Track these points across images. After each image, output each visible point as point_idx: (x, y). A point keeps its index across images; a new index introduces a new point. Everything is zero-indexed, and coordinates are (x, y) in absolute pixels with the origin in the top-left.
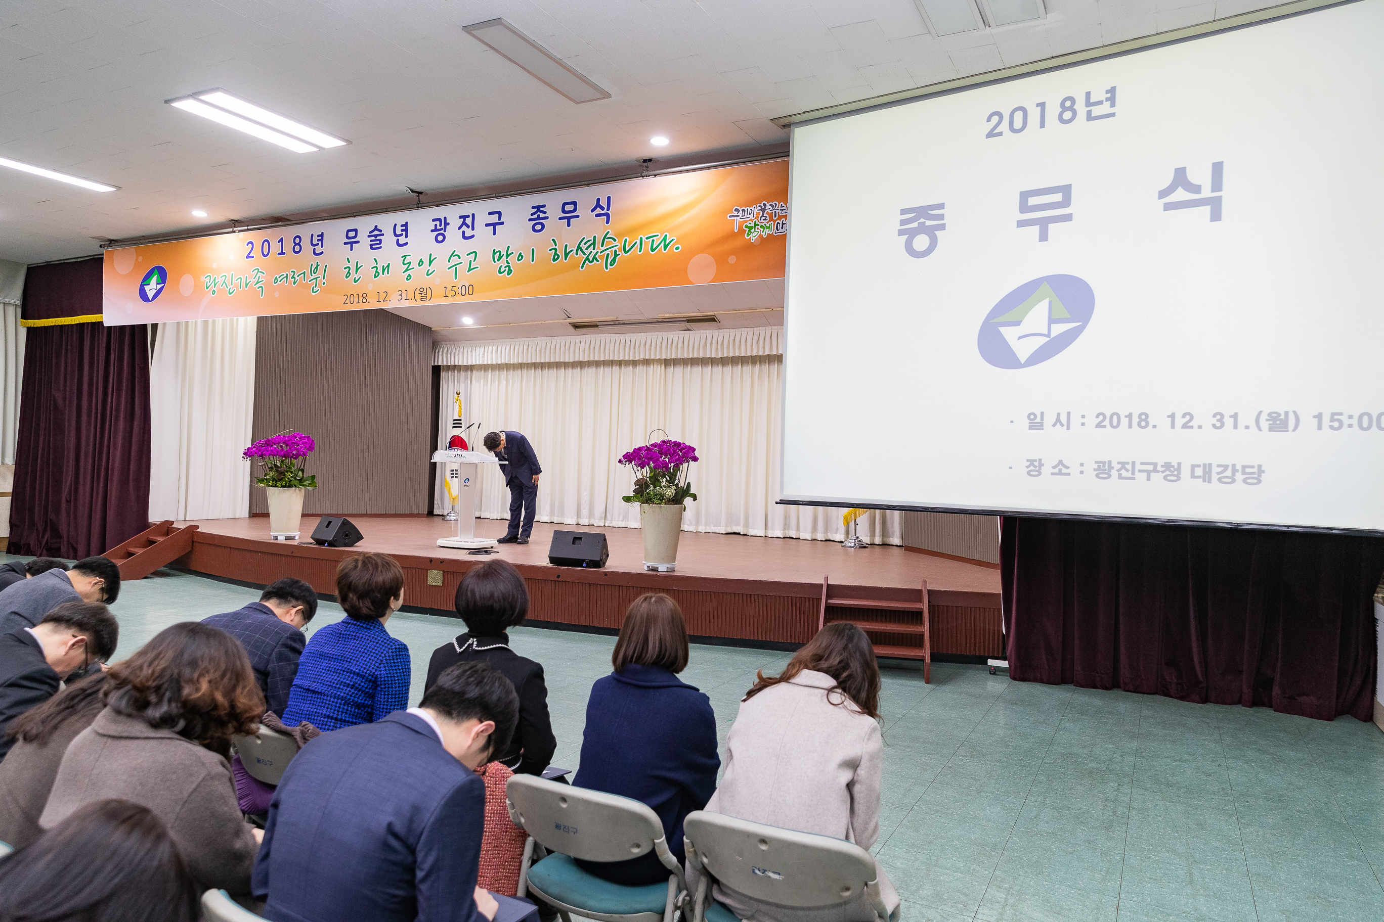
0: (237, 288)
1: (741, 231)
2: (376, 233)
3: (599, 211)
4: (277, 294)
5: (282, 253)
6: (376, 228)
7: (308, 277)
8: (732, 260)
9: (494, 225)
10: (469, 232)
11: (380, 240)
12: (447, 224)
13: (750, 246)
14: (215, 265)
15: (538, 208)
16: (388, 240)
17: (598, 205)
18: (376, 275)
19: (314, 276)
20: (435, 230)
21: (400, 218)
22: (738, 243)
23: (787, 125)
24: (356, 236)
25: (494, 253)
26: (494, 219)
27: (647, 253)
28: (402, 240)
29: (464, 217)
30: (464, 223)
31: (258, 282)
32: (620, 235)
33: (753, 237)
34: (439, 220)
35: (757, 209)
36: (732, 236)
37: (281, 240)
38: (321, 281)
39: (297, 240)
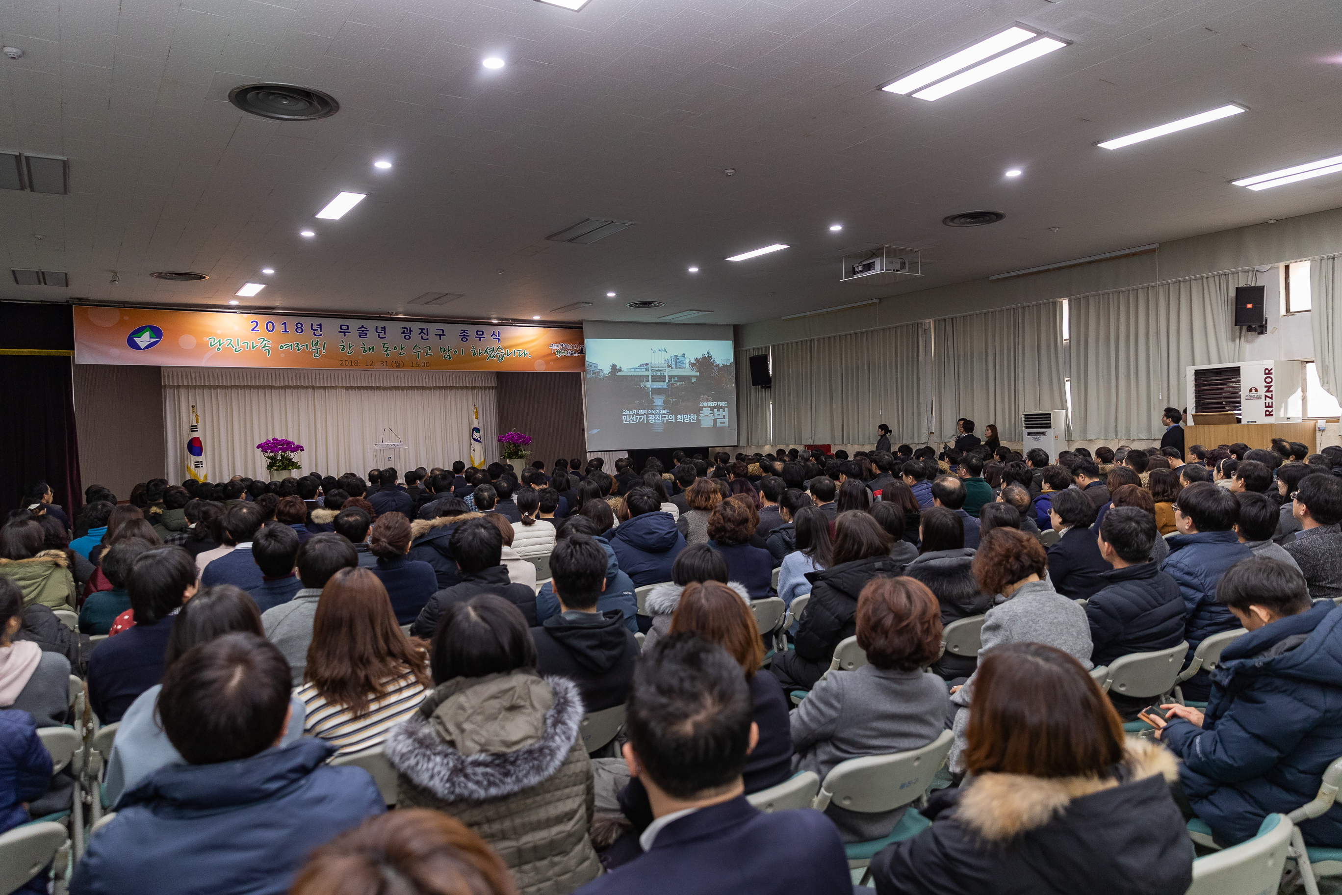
0: (244, 349)
1: (555, 353)
2: (363, 329)
3: (494, 336)
4: (283, 355)
5: (286, 331)
6: (363, 327)
7: (310, 348)
8: (551, 363)
9: (440, 335)
10: (425, 337)
11: (366, 334)
12: (411, 331)
13: (558, 359)
14: (219, 332)
15: (464, 331)
16: (372, 334)
17: (494, 334)
18: (365, 351)
19: (317, 347)
20: (404, 332)
21: (380, 324)
22: (553, 357)
23: (582, 320)
24: (348, 329)
25: (441, 349)
26: (440, 332)
27: (517, 357)
28: (382, 335)
29: (422, 329)
30: (422, 332)
31: (264, 347)
32: (505, 348)
33: (559, 355)
34: (407, 329)
35: (559, 345)
36: (551, 354)
37: (285, 324)
38: (321, 351)
39: (299, 326)
